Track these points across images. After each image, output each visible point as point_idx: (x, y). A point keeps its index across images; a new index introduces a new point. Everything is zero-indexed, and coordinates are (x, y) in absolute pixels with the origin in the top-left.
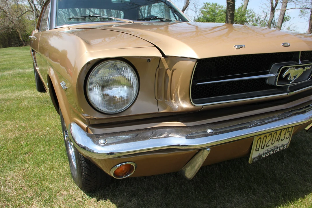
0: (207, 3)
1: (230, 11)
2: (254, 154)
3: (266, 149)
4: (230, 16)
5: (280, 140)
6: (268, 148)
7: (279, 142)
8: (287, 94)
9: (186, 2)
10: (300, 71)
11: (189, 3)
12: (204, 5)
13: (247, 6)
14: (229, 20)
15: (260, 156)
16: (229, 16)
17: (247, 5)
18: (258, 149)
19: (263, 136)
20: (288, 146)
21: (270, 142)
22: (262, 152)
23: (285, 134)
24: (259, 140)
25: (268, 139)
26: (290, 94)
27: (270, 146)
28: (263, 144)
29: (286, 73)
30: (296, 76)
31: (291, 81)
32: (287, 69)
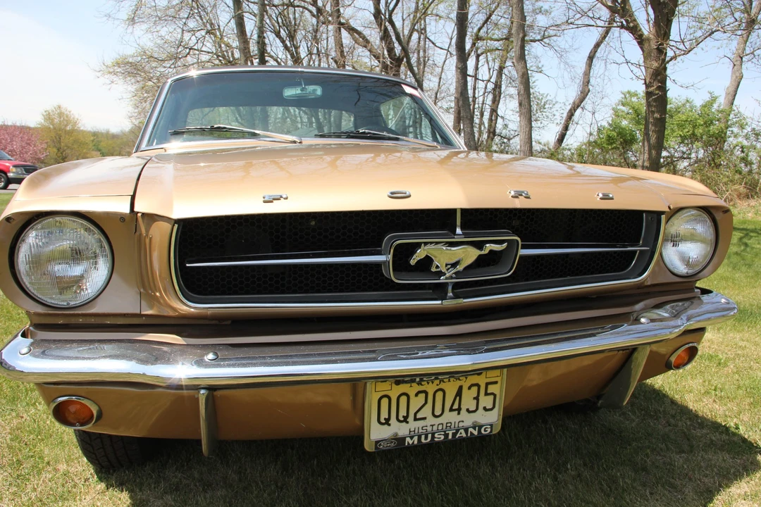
0: (629, 92)
1: (653, 112)
2: (376, 433)
4: (655, 125)
5: (463, 411)
6: (421, 423)
7: (459, 414)
8: (439, 302)
9: (581, 89)
10: (469, 255)
11: (589, 91)
12: (623, 96)
13: (734, 99)
14: (651, 133)
15: (398, 439)
16: (652, 125)
17: (735, 95)
18: (387, 422)
19: (395, 391)
20: (497, 429)
21: (427, 411)
22: (402, 430)
23: (477, 398)
24: (385, 402)
25: (416, 402)
26: (449, 303)
27: (431, 420)
28: (403, 413)
29: (420, 254)
30: (454, 265)
31: (440, 274)
32: (418, 245)
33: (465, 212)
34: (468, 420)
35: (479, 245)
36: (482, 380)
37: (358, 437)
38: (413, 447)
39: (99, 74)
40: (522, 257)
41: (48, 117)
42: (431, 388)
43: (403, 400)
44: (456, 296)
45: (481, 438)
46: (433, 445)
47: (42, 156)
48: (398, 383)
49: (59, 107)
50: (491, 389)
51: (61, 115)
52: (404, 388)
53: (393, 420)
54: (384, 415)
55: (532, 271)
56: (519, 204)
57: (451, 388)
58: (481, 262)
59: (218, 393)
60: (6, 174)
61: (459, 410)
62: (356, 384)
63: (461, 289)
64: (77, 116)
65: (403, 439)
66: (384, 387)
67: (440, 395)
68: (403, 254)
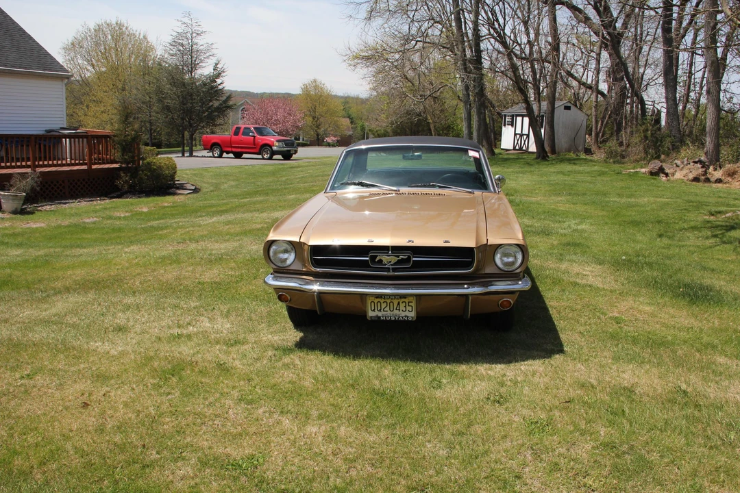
2: (371, 314)
5: (401, 311)
6: (386, 313)
8: (387, 273)
10: (394, 260)
18: (374, 310)
19: (376, 301)
20: (415, 319)
21: (387, 309)
22: (380, 314)
23: (405, 307)
24: (373, 303)
25: (384, 305)
26: (391, 273)
27: (389, 312)
28: (379, 308)
29: (378, 259)
30: (390, 262)
31: (386, 264)
32: (377, 256)
33: (392, 247)
34: (403, 314)
35: (398, 257)
36: (406, 300)
37: (365, 315)
38: (383, 320)
39: (345, 58)
40: (413, 261)
41: (306, 89)
42: (388, 301)
43: (379, 304)
44: (393, 272)
45: (408, 321)
46: (391, 321)
47: (300, 124)
48: (377, 298)
49: (315, 81)
50: (410, 304)
51: (316, 87)
52: (379, 300)
53: (376, 310)
54: (373, 308)
55: (418, 265)
56: (410, 244)
57: (396, 302)
58: (399, 262)
59: (321, 295)
60: (271, 147)
61: (399, 310)
62: (363, 296)
63: (394, 270)
64: (329, 88)
65: (380, 317)
66: (372, 299)
67: (391, 304)
68: (373, 258)
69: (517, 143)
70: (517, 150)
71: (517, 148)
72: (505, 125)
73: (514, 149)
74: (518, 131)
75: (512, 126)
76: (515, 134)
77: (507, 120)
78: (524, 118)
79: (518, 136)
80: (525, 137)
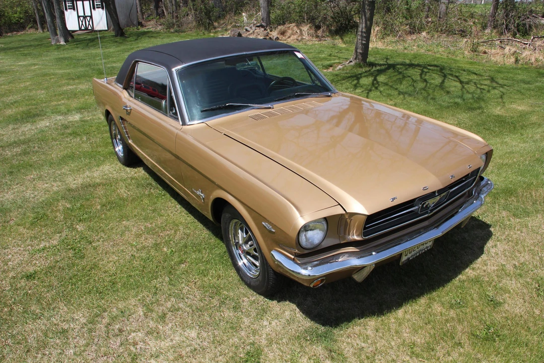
2: (404, 259)
3: (413, 253)
8: (427, 215)
10: (437, 199)
15: (408, 259)
18: (407, 255)
20: (432, 247)
22: (410, 255)
26: (430, 214)
27: (416, 250)
28: (411, 250)
29: (426, 204)
30: (434, 203)
32: (426, 202)
34: (425, 246)
35: (441, 195)
44: (432, 212)
54: (406, 253)
69: (82, 24)
70: (83, 30)
71: (83, 28)
72: (66, 10)
73: (80, 29)
74: (81, 13)
75: (74, 9)
76: (79, 17)
77: (67, 5)
78: (84, 2)
79: (82, 18)
80: (88, 18)
